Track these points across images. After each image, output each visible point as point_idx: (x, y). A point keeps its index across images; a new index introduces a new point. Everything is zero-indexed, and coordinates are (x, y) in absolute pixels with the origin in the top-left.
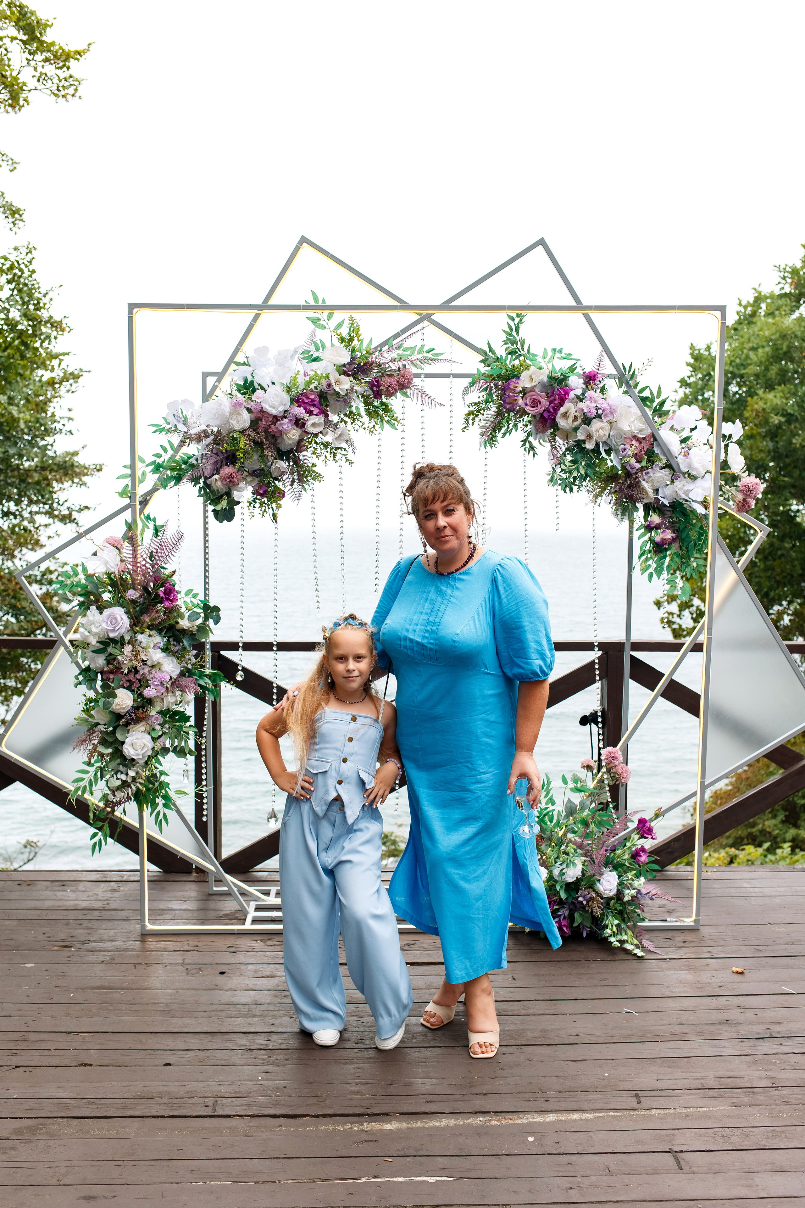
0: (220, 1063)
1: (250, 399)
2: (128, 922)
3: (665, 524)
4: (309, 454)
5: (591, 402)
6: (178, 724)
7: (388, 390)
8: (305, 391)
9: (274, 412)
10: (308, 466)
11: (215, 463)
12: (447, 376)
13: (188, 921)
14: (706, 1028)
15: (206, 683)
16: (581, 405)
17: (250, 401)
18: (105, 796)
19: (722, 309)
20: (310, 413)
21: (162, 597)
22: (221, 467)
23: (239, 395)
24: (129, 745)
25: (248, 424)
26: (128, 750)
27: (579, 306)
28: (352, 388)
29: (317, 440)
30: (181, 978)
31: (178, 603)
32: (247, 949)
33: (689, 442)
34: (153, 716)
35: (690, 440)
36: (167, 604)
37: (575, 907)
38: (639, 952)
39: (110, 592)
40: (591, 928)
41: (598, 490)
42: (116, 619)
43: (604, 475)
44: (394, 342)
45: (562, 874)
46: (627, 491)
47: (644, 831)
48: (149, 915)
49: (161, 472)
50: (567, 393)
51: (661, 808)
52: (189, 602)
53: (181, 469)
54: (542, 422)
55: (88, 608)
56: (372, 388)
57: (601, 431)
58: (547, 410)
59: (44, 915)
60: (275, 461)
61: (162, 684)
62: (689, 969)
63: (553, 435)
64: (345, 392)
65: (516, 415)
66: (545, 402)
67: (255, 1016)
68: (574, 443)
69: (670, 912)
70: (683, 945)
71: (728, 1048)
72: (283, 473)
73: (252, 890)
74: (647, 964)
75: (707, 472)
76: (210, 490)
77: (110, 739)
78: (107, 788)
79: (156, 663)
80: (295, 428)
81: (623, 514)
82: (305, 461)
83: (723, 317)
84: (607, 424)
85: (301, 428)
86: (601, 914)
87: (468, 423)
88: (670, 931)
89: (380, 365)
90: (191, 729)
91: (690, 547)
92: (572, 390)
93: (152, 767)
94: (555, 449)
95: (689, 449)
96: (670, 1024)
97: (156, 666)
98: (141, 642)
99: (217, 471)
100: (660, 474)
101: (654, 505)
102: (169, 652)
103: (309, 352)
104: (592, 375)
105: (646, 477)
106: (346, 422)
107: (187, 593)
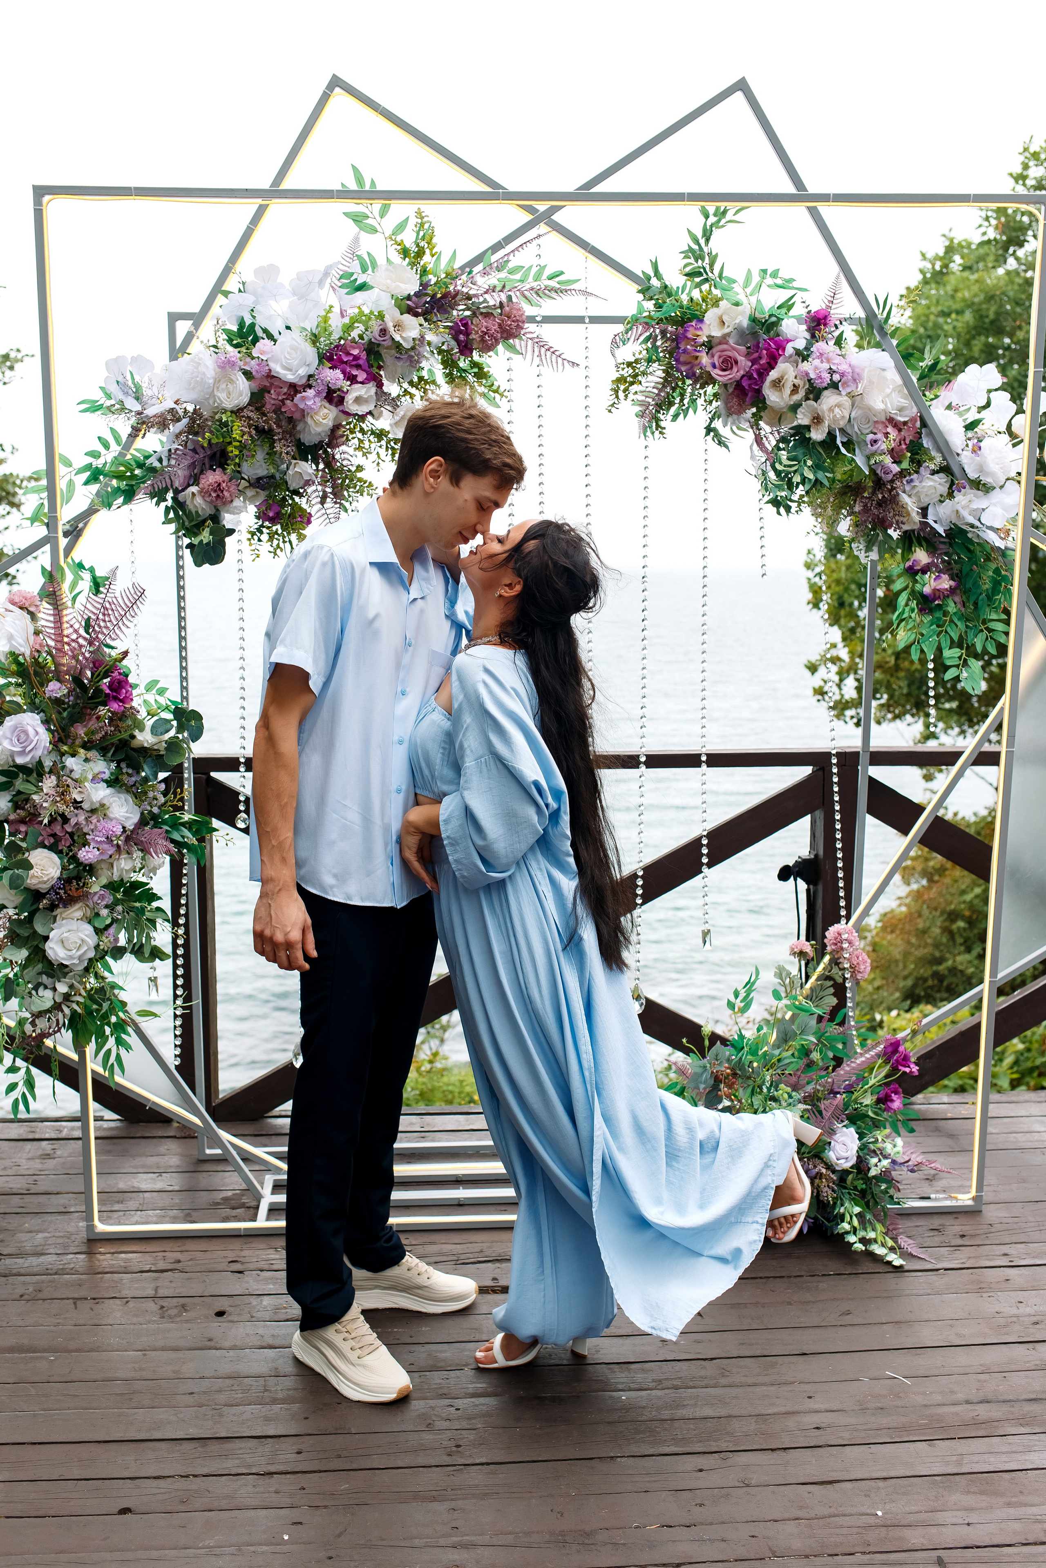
0: (216, 1505)
1: (250, 355)
2: (66, 1217)
3: (936, 566)
4: (350, 450)
5: (822, 362)
6: (137, 904)
7: (483, 340)
8: (342, 342)
9: (290, 377)
10: (349, 471)
11: (192, 466)
12: (579, 320)
13: (164, 1214)
14: (1027, 1408)
15: (183, 837)
16: (805, 366)
17: (248, 359)
18: (21, 1023)
20: (353, 379)
21: (107, 695)
22: (202, 472)
23: (230, 348)
24: (57, 942)
25: (245, 399)
26: (55, 950)
27: (801, 195)
28: (422, 339)
29: (364, 426)
30: (152, 1326)
31: (134, 704)
32: (261, 1265)
33: (978, 430)
34: (96, 893)
35: (980, 426)
36: (115, 706)
38: (898, 1262)
39: (19, 685)
41: (831, 510)
42: (26, 732)
43: (838, 486)
44: (494, 258)
46: (876, 511)
47: (897, 1062)
48: (100, 1203)
49: (100, 482)
50: (781, 346)
52: (153, 703)
53: (133, 476)
54: (738, 396)
56: (456, 338)
57: (837, 410)
58: (748, 375)
60: (294, 461)
61: (109, 840)
63: (757, 417)
64: (411, 344)
65: (695, 383)
66: (744, 363)
67: (274, 1401)
68: (792, 431)
69: (929, 1179)
72: (308, 483)
73: (263, 1152)
74: (909, 1278)
75: (1008, 479)
76: (184, 511)
77: (24, 932)
78: (23, 1010)
79: (97, 805)
80: (327, 405)
81: (868, 549)
82: (345, 463)
84: (846, 398)
85: (336, 406)
86: (833, 1198)
87: (617, 397)
88: (936, 1216)
89: (469, 298)
90: (159, 914)
91: (980, 603)
92: (788, 341)
93: (97, 976)
94: (759, 440)
95: (980, 441)
96: (968, 1402)
97: (99, 810)
98: (72, 771)
99: (194, 479)
100: (931, 483)
101: (919, 534)
102: (121, 787)
103: (350, 275)
104: (821, 316)
105: (907, 488)
106: (412, 396)
107: (149, 687)
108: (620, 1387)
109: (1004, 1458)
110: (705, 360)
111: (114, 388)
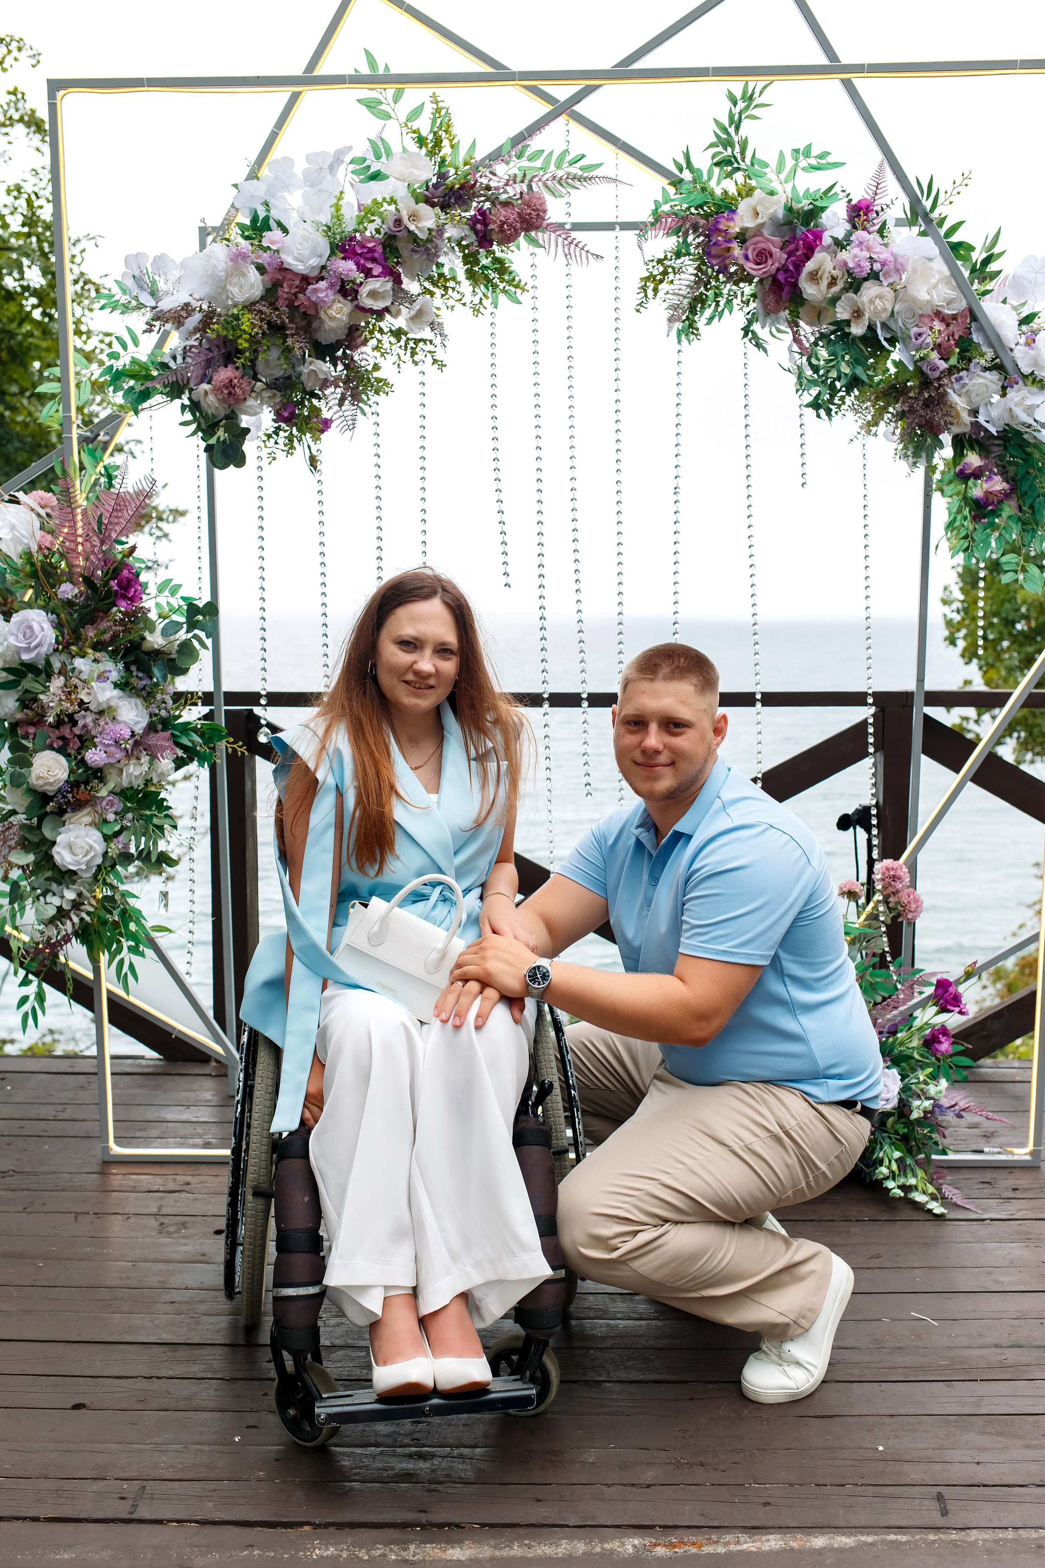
0: (173, 1405)
1: (261, 246)
3: (991, 471)
4: (369, 351)
5: (862, 250)
6: (148, 813)
7: (502, 230)
8: (357, 233)
9: (301, 269)
10: (368, 372)
11: (209, 363)
13: (185, 1141)
15: (193, 742)
16: (843, 255)
17: (261, 252)
20: (368, 273)
21: (117, 595)
22: (215, 370)
23: (242, 241)
24: (64, 848)
25: (257, 292)
26: (63, 856)
27: (833, 66)
28: (440, 229)
29: (383, 324)
30: (148, 1240)
31: (145, 604)
33: (1034, 325)
34: (103, 798)
35: (1036, 320)
36: (126, 606)
38: (937, 1208)
41: (873, 412)
42: (30, 628)
43: (882, 387)
46: (923, 414)
47: (946, 1001)
48: (117, 1129)
50: (818, 236)
51: (975, 963)
52: (165, 605)
53: (149, 377)
54: (774, 293)
56: (473, 228)
57: (877, 301)
58: (784, 268)
60: (309, 359)
61: (117, 743)
62: (1027, 1238)
63: (795, 317)
64: (428, 235)
65: (728, 282)
66: (780, 256)
69: (988, 1136)
70: (1011, 1194)
72: (325, 383)
74: (948, 1227)
76: (201, 412)
77: (33, 837)
79: (104, 706)
80: (341, 299)
81: (916, 455)
82: (363, 363)
84: (888, 289)
85: (352, 301)
87: (646, 296)
88: (989, 1170)
89: (488, 188)
90: (168, 820)
91: (1036, 506)
92: (827, 231)
93: (105, 883)
94: (796, 339)
95: (1035, 333)
96: (997, 1346)
97: (106, 712)
98: (80, 672)
99: (207, 377)
100: (981, 380)
101: (970, 436)
102: (131, 690)
103: (365, 160)
104: (863, 205)
105: (956, 386)
106: (432, 294)
107: (161, 589)
108: (619, 1316)
110: (737, 251)
111: (130, 283)
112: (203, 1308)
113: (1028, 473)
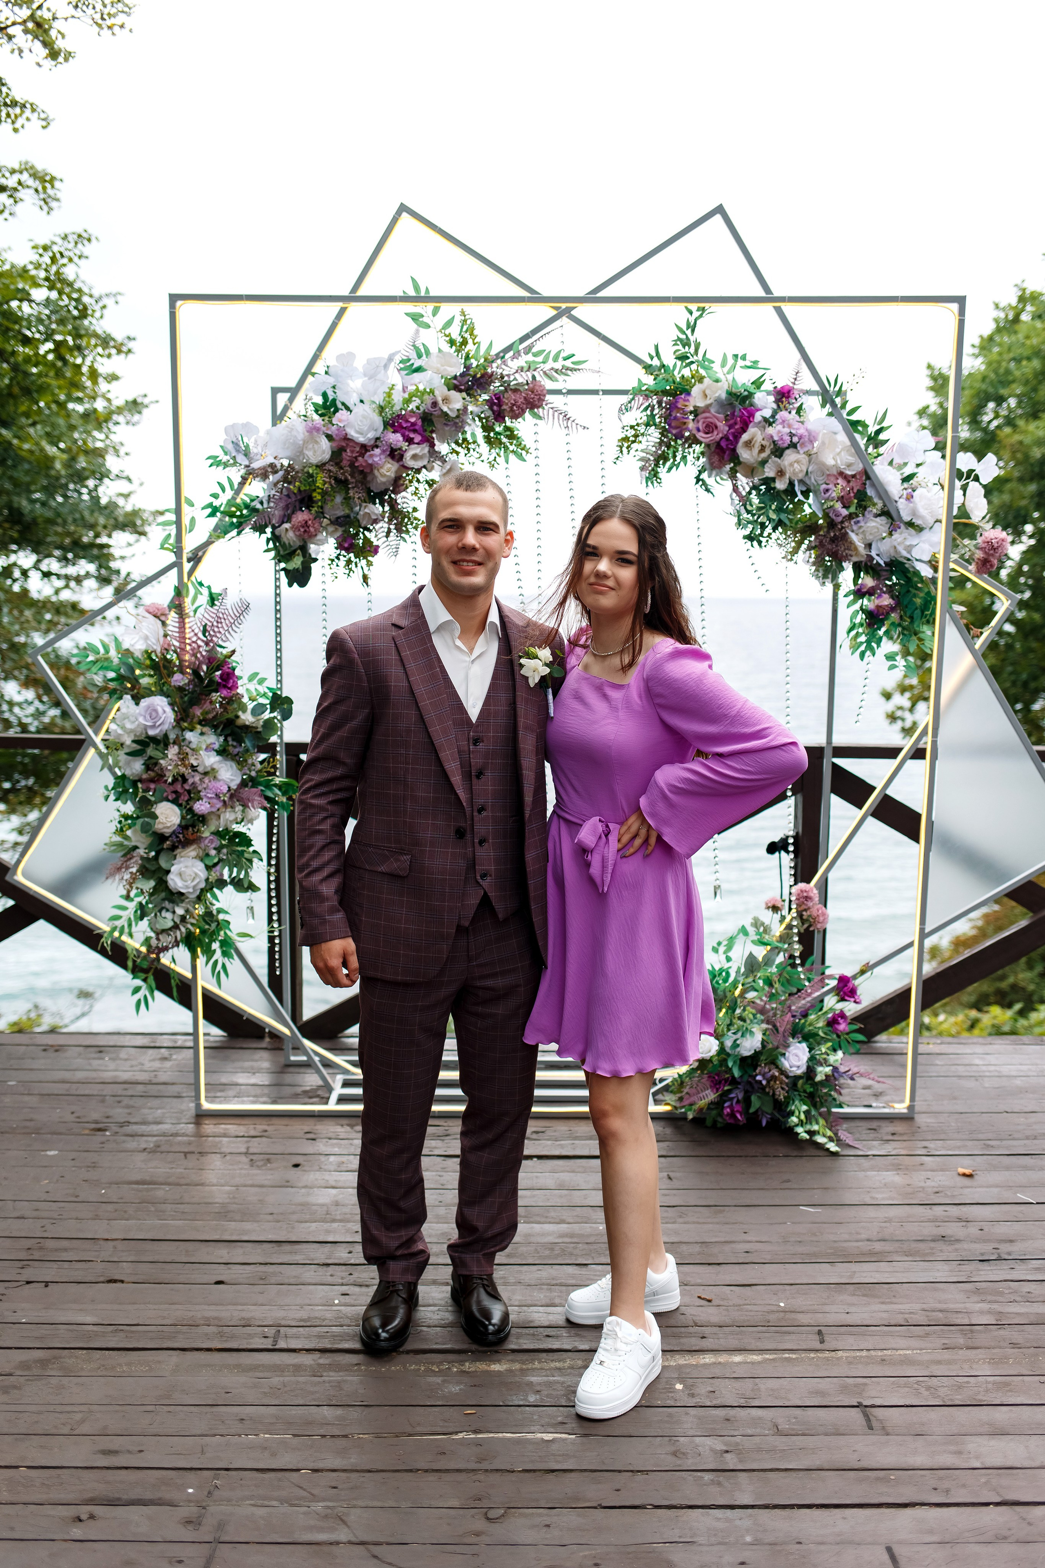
0: (286, 1281)
1: (331, 422)
2: (179, 1100)
3: (881, 588)
4: (409, 496)
5: (784, 427)
6: (240, 849)
7: (512, 410)
8: (403, 412)
9: (361, 439)
10: (408, 511)
11: (287, 507)
12: (595, 392)
13: (256, 1099)
14: (914, 1245)
16: (770, 430)
17: (330, 426)
18: (148, 940)
19: (961, 301)
20: (410, 441)
21: (218, 684)
22: (293, 513)
23: (316, 417)
24: (176, 875)
25: (327, 456)
26: (175, 881)
27: (769, 298)
28: (466, 408)
29: (420, 477)
30: (243, 1172)
31: (239, 691)
32: (331, 1135)
33: (914, 481)
34: (206, 838)
35: (915, 479)
36: (225, 693)
37: (752, 1087)
38: (833, 1147)
39: (152, 676)
40: (772, 1114)
41: (793, 544)
42: (156, 711)
43: (800, 525)
44: (521, 347)
45: (735, 1045)
46: (830, 547)
47: (845, 992)
48: (207, 1090)
49: (218, 518)
50: (752, 415)
51: (867, 962)
52: (254, 691)
53: (242, 515)
54: (718, 454)
55: (121, 698)
56: (491, 408)
57: (796, 465)
58: (725, 438)
59: (74, 1089)
60: (365, 504)
61: (217, 796)
62: (897, 1168)
63: (734, 470)
64: (457, 414)
65: (684, 444)
66: (723, 427)
67: (334, 1221)
68: (762, 481)
69: (877, 1095)
70: (891, 1137)
71: (941, 1272)
72: (376, 521)
73: (338, 1060)
74: (842, 1161)
75: (937, 521)
76: (280, 542)
77: (152, 867)
78: (149, 930)
79: (209, 769)
80: (390, 461)
81: (825, 576)
82: (405, 505)
83: (962, 312)
84: (803, 455)
85: (398, 461)
86: (785, 1097)
87: (621, 452)
88: (875, 1120)
89: (502, 377)
90: (257, 856)
92: (758, 410)
93: (206, 903)
94: (735, 489)
95: (913, 489)
96: (868, 1240)
97: (210, 773)
98: (190, 742)
99: (286, 518)
100: (873, 524)
101: (866, 564)
102: (227, 755)
103: (409, 360)
104: (785, 390)
105: (855, 528)
106: (457, 453)
107: (251, 678)
109: (886, 1275)
111: (230, 447)
112: (295, 1217)
113: (908, 591)
